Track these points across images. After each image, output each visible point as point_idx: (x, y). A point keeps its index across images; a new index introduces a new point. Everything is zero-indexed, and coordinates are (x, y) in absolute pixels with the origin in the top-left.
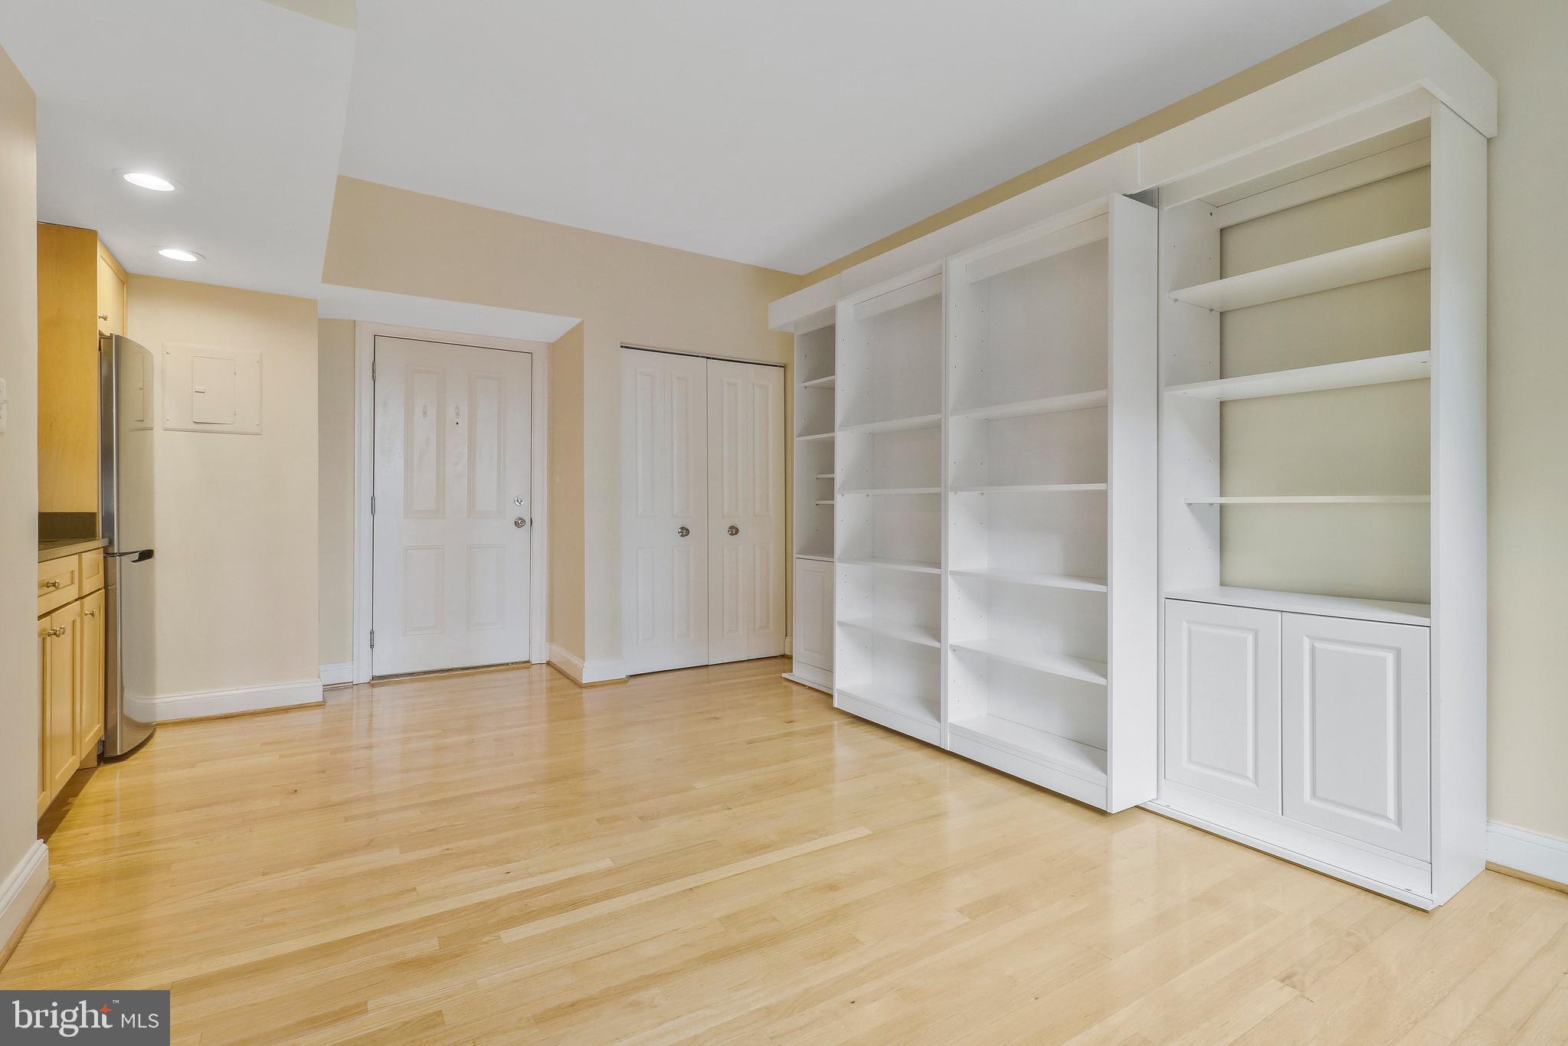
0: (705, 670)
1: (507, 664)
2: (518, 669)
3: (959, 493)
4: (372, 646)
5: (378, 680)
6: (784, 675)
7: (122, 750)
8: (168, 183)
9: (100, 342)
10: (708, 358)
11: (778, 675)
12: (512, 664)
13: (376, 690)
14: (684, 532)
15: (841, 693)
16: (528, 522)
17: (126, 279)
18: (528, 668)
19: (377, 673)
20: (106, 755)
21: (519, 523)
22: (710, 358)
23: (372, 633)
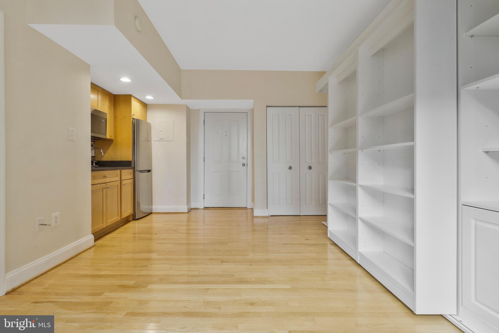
0: (299, 217)
1: (240, 208)
2: (243, 209)
3: (364, 150)
4: (204, 199)
5: (206, 208)
6: (323, 222)
7: (137, 218)
8: (129, 80)
9: (133, 121)
10: (299, 107)
11: (321, 222)
12: (242, 208)
13: (205, 211)
14: (290, 168)
15: (330, 232)
16: (246, 165)
17: (145, 105)
18: (247, 209)
19: (205, 206)
20: (134, 218)
21: (244, 165)
22: (301, 107)
23: (204, 195)
